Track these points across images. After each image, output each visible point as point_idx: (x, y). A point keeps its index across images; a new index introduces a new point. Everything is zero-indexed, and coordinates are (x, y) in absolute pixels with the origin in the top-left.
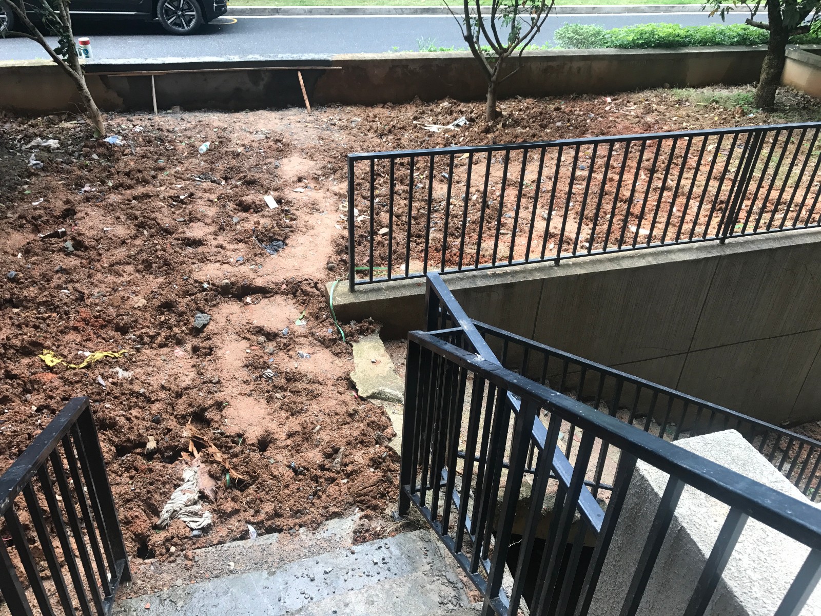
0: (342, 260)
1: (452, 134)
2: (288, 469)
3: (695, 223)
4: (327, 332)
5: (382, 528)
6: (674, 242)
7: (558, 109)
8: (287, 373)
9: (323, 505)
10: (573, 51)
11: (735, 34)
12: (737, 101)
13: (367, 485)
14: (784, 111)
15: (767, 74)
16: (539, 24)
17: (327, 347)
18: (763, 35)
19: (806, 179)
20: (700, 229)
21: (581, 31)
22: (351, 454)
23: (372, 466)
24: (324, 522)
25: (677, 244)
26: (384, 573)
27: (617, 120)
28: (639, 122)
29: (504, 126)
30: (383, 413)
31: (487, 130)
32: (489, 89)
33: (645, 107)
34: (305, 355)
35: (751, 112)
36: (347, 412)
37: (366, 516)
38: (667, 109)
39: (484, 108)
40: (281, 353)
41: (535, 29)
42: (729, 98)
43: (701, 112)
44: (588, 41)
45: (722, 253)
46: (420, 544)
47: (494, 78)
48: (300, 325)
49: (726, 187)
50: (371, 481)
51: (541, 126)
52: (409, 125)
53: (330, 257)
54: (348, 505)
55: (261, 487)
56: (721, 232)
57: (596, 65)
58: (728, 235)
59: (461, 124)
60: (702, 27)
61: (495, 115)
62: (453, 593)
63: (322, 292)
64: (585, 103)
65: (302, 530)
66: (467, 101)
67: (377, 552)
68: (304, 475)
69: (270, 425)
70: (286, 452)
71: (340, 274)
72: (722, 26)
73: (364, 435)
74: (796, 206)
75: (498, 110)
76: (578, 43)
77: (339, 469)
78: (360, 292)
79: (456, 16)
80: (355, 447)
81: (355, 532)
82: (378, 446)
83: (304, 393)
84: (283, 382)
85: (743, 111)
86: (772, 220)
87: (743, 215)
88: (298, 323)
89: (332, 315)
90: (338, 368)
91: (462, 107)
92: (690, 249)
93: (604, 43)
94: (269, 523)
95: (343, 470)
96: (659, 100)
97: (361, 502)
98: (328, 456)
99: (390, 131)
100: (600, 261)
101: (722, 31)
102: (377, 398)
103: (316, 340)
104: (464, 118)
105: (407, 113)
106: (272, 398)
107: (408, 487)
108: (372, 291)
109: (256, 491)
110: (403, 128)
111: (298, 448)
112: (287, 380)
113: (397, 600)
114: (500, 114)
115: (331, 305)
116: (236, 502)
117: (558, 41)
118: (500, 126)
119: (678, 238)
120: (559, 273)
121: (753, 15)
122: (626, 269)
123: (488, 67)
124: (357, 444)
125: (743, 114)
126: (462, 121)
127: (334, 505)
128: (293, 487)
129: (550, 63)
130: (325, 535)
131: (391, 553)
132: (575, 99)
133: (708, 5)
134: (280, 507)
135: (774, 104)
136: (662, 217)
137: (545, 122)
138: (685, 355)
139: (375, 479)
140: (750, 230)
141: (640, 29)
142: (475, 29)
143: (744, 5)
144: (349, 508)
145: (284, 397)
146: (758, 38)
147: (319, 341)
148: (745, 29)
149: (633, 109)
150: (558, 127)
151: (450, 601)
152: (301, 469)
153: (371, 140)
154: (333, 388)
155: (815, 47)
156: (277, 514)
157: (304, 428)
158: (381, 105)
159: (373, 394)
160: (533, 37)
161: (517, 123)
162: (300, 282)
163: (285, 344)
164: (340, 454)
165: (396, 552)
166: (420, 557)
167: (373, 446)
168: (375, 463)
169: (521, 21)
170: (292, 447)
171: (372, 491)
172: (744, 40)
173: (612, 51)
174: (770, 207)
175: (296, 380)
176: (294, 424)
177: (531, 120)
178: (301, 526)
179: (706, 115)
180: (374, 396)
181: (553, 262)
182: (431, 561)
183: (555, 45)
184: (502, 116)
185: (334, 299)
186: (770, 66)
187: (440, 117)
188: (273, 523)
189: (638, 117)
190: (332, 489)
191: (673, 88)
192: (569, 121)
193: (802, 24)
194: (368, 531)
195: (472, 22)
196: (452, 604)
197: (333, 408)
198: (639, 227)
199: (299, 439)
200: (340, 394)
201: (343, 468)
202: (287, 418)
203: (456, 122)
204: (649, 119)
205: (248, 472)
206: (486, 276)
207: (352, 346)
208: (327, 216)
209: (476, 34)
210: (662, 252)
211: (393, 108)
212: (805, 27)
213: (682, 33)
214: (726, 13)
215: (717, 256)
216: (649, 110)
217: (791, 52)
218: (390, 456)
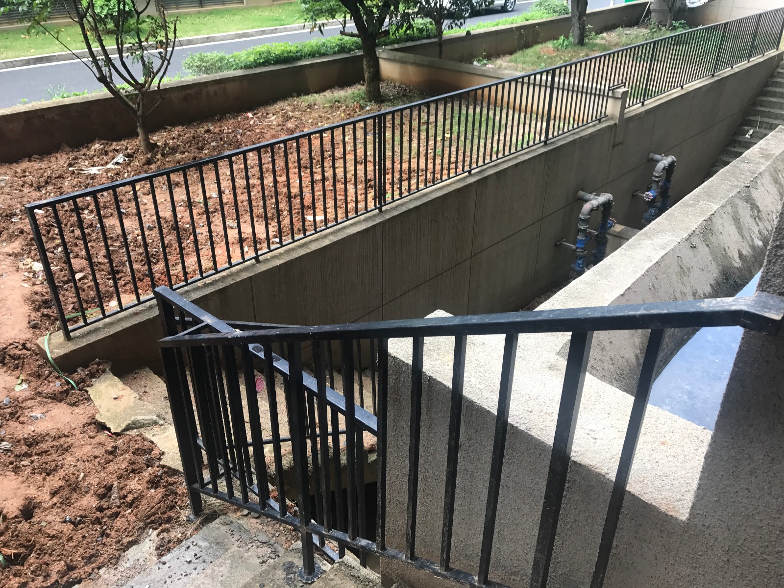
0: (43, 315)
1: (115, 172)
2: (64, 524)
3: (356, 202)
4: (56, 386)
5: (183, 533)
6: (345, 219)
7: (208, 131)
8: (25, 439)
9: (115, 540)
10: (204, 77)
11: (334, 45)
12: (353, 98)
13: (152, 505)
14: (390, 100)
15: (369, 73)
16: (168, 57)
17: (60, 401)
18: (356, 42)
19: (423, 149)
20: (361, 205)
21: (207, 59)
22: (126, 485)
23: (152, 487)
24: (122, 554)
25: (348, 220)
26: (200, 567)
27: (263, 131)
28: (282, 129)
29: (163, 155)
30: (144, 439)
31: (149, 162)
32: (138, 124)
33: (283, 116)
34: (39, 416)
35: (366, 105)
36: (107, 452)
37: (163, 531)
38: (301, 114)
39: (137, 143)
40: (11, 423)
41: (166, 62)
42: (347, 97)
43: (329, 112)
44: (215, 66)
45: (383, 219)
46: (224, 528)
47: (139, 113)
48: (21, 389)
49: (370, 167)
50: (156, 500)
51: (198, 148)
52: (66, 173)
53: (29, 316)
54: (140, 530)
55: (42, 551)
56: (377, 204)
57: (230, 87)
58: (383, 204)
59: (121, 161)
60: (307, 42)
61: (152, 147)
62: (269, 550)
63: (34, 351)
64: (231, 122)
65: (102, 571)
66: (119, 139)
67: (187, 552)
68: (84, 523)
69: (28, 492)
70: (54, 511)
71: (47, 329)
72: (323, 40)
73: (133, 463)
74: (422, 171)
75: (152, 142)
76: (207, 70)
77: (118, 504)
78: (78, 337)
79: (82, 60)
80: (128, 478)
81: (157, 549)
82: (150, 468)
83: (52, 451)
84: (25, 448)
85: (360, 105)
86: (409, 185)
87: (388, 187)
88: (18, 388)
89: (54, 368)
90: (80, 416)
91: (114, 145)
92: (359, 222)
93: (229, 66)
94: (65, 579)
95: (123, 503)
96: (292, 107)
97: (152, 522)
98: (102, 497)
99: (47, 183)
100: (293, 249)
101: (324, 43)
102: (133, 428)
103: (45, 398)
104: (121, 155)
105: (59, 162)
106: (19, 467)
107: (196, 486)
108: (90, 333)
109: (37, 558)
110: (60, 176)
111: (68, 501)
112: (27, 445)
113: (222, 579)
114: (155, 145)
115: (50, 359)
116: (20, 577)
117: (188, 71)
118: (159, 156)
119: (347, 216)
120: (262, 268)
121: (344, 27)
122: (315, 251)
123: (131, 103)
124: (129, 474)
125: (362, 108)
126: (120, 158)
127: (127, 536)
128: (78, 536)
129: (188, 92)
130: (128, 565)
131: (200, 547)
132: (220, 120)
133: (307, 24)
134: (71, 560)
135: (381, 96)
136: (330, 203)
137: (200, 145)
138: (381, 308)
139: (159, 496)
140: (397, 197)
141: (258, 49)
142: (105, 70)
143: (334, 20)
144: (142, 533)
145: (32, 462)
146: (353, 45)
147: (49, 397)
148: (341, 40)
149: (273, 119)
150: (214, 147)
151: (269, 557)
152: (78, 519)
153: (29, 195)
154: (82, 435)
155: (396, 46)
156: (70, 568)
157: (67, 481)
158: (27, 159)
159: (127, 426)
160: (166, 69)
161: (174, 150)
162: (6, 348)
163: (11, 414)
164: (115, 490)
165: (204, 544)
166: (228, 539)
167: (145, 470)
168: (154, 483)
169: (151, 56)
170: (61, 503)
171: (160, 508)
172: (342, 49)
173: (240, 73)
174: (405, 176)
175: (37, 444)
176: (55, 481)
177: (187, 146)
178: (99, 568)
179: (334, 114)
180: (128, 428)
181: (254, 260)
182: (239, 537)
183: (187, 74)
184: (158, 147)
185: (51, 352)
186: (369, 67)
187: (96, 159)
188: (69, 578)
189: (280, 125)
190: (119, 523)
191: (301, 95)
192: (221, 139)
193: (383, 30)
194: (169, 542)
195: (100, 63)
196: (272, 558)
197: (91, 453)
198: (314, 215)
199: (65, 493)
200: (93, 438)
201: (122, 501)
202: (44, 479)
203: (115, 160)
204: (290, 125)
205: (21, 544)
206: (198, 288)
207: (87, 392)
208: (8, 278)
209: (108, 74)
210: (339, 230)
211: (41, 160)
212: (385, 31)
213: (293, 49)
214: (322, 28)
215: (380, 223)
216: (287, 118)
217: (381, 52)
218: (165, 472)
